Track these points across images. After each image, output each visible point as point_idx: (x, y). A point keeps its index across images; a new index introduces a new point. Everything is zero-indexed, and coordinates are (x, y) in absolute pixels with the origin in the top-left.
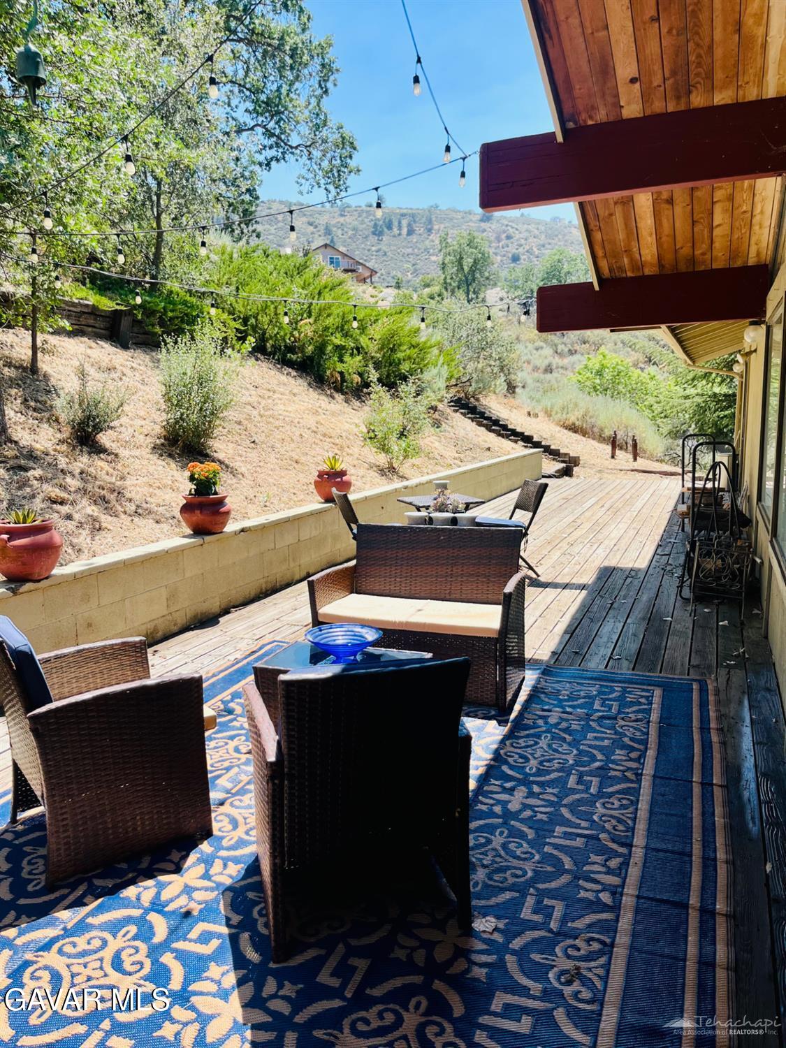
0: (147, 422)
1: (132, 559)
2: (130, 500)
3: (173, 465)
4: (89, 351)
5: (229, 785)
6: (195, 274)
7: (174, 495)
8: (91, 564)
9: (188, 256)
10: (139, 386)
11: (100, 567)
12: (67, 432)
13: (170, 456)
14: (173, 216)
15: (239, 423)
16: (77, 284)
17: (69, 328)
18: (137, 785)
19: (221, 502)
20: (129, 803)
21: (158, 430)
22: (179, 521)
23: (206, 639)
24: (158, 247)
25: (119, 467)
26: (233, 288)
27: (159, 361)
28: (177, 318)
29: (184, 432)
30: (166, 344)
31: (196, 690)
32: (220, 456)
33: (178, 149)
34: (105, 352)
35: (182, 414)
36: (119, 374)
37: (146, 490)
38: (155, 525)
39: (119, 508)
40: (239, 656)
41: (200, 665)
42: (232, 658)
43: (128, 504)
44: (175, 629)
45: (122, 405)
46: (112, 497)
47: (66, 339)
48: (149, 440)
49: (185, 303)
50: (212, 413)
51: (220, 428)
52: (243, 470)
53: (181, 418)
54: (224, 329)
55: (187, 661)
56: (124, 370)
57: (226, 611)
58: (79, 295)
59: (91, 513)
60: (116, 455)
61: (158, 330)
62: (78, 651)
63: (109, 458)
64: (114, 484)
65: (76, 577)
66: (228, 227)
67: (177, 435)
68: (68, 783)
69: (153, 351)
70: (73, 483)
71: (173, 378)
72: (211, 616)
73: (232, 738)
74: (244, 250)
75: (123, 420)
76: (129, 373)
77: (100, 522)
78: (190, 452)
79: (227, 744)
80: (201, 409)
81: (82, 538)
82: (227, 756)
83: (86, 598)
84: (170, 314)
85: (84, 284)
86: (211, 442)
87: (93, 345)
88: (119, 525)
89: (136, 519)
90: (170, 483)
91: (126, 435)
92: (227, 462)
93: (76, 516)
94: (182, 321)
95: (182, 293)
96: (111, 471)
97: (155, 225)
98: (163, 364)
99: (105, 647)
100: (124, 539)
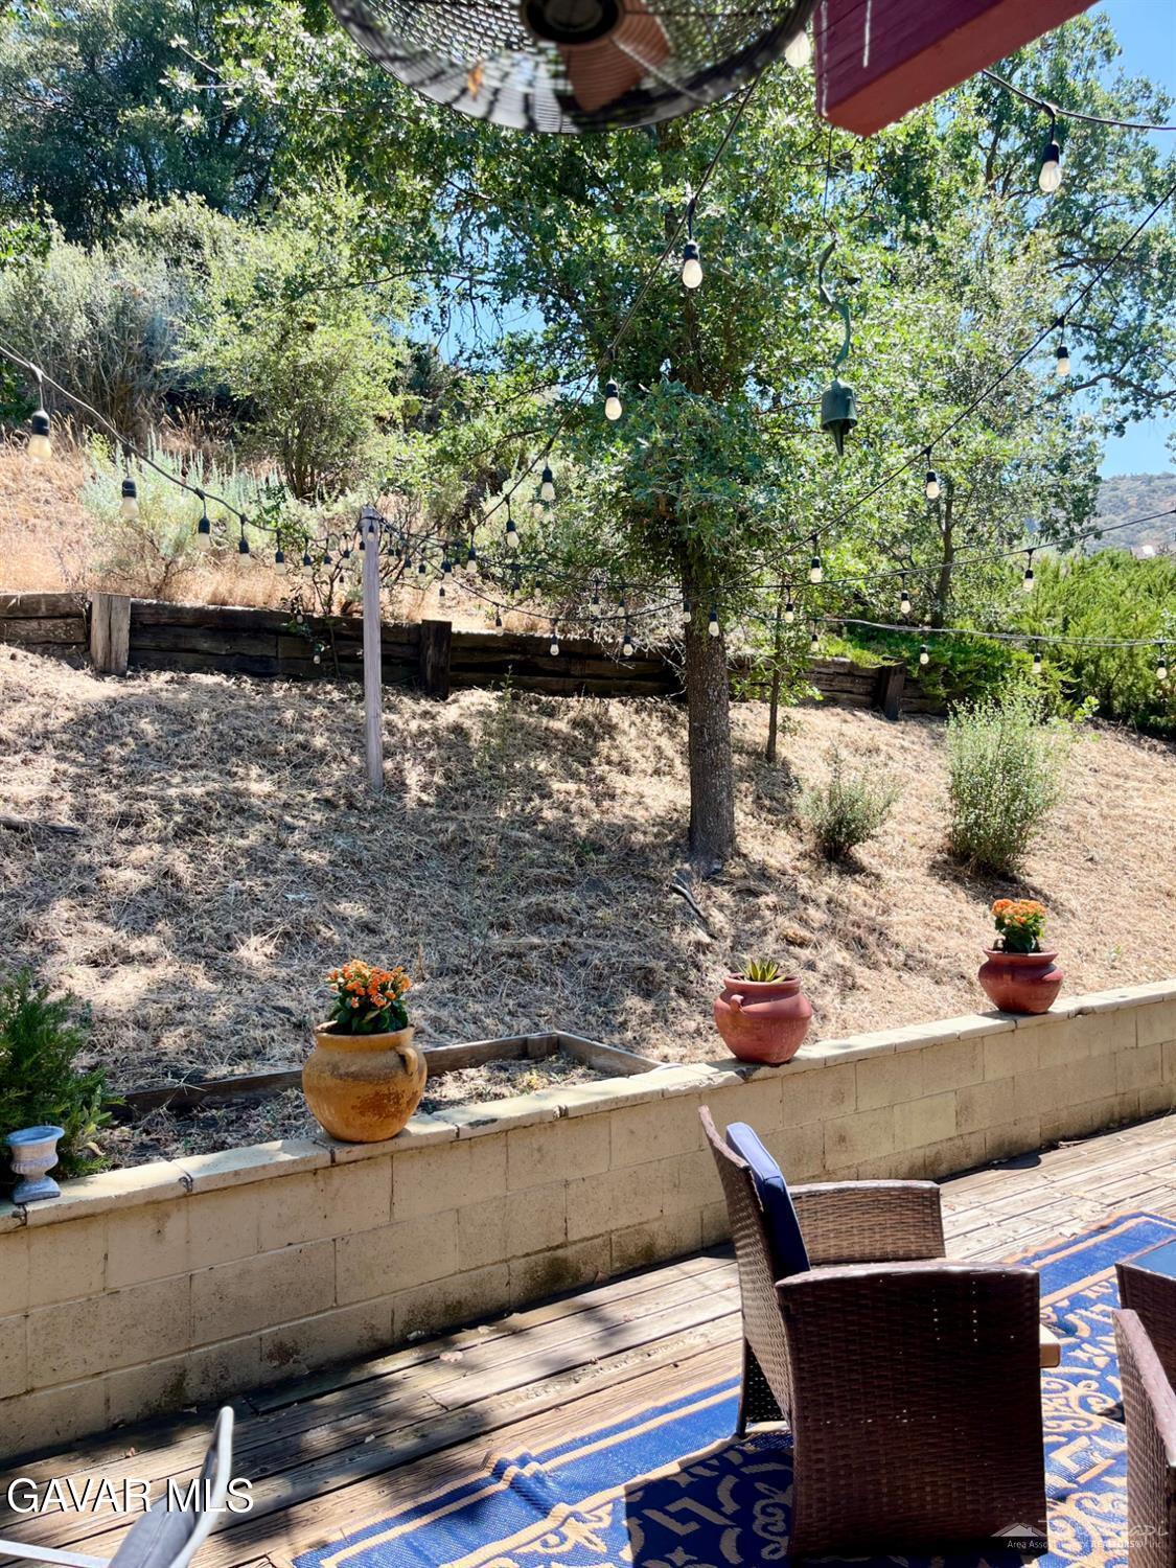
0: (923, 827)
1: (906, 1044)
2: (897, 946)
3: (961, 895)
4: (845, 728)
5: (1074, 1468)
6: (999, 607)
7: (962, 940)
8: (849, 1046)
9: (990, 582)
10: (913, 774)
11: (861, 1052)
12: (809, 843)
13: (956, 879)
14: (968, 528)
15: (1067, 829)
16: (830, 635)
17: (819, 697)
18: (927, 1435)
19: (1045, 964)
20: (916, 1461)
21: (939, 839)
22: (971, 984)
23: (1018, 1189)
24: (945, 573)
25: (882, 894)
26: (1058, 621)
27: (941, 735)
28: (971, 672)
29: (980, 844)
30: (956, 714)
31: (1028, 1295)
32: (1036, 881)
33: (987, 442)
34: (864, 727)
35: (978, 817)
36: (882, 757)
37: (919, 932)
38: (933, 987)
39: (881, 957)
40: (1077, 1228)
41: (1011, 1234)
42: (1067, 1231)
43: (893, 951)
44: (969, 1163)
45: (888, 804)
46: (871, 939)
47: (813, 711)
48: (925, 854)
49: (983, 649)
50: (1025, 816)
51: (1038, 839)
52: (1074, 904)
53: (976, 823)
54: (1044, 684)
55: (991, 1221)
56: (891, 751)
57: (1052, 1146)
58: (833, 651)
59: (842, 962)
60: (878, 877)
61: (942, 691)
62: (841, 1191)
63: (868, 881)
64: (873, 919)
65: (827, 1065)
66: (1049, 529)
67: (969, 847)
68: (827, 1404)
69: (932, 721)
70: (817, 916)
71: (965, 763)
72: (1026, 1149)
73: (1076, 1379)
74: (1078, 563)
75: (890, 825)
76: (897, 755)
77: (853, 977)
78: (987, 874)
79: (1066, 1389)
80: (1007, 809)
81: (828, 998)
82: (1065, 1412)
83: (839, 1097)
84: (960, 667)
85: (840, 635)
86: (1021, 860)
87: (849, 717)
88: (880, 983)
89: (905, 976)
90: (956, 922)
91: (892, 847)
92: (1046, 891)
93: (821, 965)
94: (978, 677)
95: (978, 634)
96: (870, 900)
97: (941, 543)
98: (950, 741)
99: (877, 1190)
100: (888, 1006)
